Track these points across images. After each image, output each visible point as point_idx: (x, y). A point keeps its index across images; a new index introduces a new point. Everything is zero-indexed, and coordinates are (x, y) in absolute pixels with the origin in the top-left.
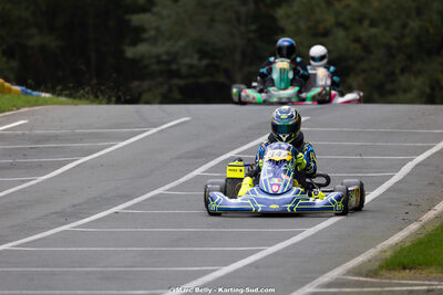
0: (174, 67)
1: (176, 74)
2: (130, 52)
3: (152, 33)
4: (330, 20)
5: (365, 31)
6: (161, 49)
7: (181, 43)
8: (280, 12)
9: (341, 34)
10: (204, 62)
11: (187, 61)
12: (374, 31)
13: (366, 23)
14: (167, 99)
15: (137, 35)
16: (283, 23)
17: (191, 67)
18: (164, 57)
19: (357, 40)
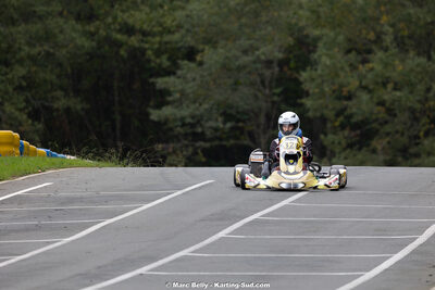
0: (199, 130)
1: (201, 137)
2: (155, 115)
3: (178, 95)
4: (354, 83)
5: (388, 95)
6: (185, 112)
7: (206, 106)
8: (304, 76)
9: (365, 97)
10: (229, 125)
11: (212, 124)
12: (398, 93)
13: (390, 86)
14: (192, 162)
15: (162, 98)
16: (306, 86)
17: (216, 130)
18: (189, 120)
19: (381, 103)
